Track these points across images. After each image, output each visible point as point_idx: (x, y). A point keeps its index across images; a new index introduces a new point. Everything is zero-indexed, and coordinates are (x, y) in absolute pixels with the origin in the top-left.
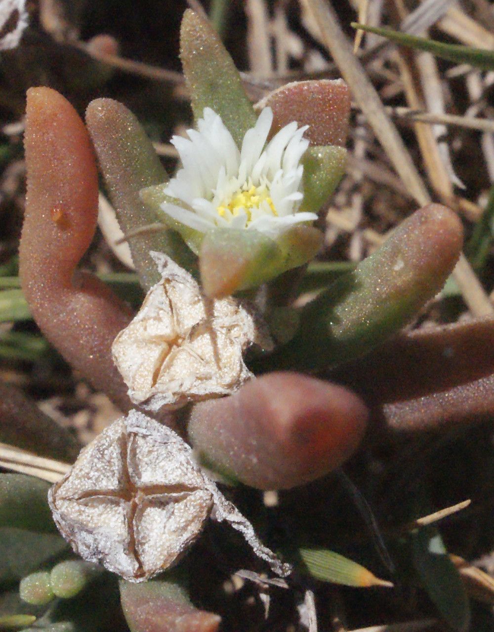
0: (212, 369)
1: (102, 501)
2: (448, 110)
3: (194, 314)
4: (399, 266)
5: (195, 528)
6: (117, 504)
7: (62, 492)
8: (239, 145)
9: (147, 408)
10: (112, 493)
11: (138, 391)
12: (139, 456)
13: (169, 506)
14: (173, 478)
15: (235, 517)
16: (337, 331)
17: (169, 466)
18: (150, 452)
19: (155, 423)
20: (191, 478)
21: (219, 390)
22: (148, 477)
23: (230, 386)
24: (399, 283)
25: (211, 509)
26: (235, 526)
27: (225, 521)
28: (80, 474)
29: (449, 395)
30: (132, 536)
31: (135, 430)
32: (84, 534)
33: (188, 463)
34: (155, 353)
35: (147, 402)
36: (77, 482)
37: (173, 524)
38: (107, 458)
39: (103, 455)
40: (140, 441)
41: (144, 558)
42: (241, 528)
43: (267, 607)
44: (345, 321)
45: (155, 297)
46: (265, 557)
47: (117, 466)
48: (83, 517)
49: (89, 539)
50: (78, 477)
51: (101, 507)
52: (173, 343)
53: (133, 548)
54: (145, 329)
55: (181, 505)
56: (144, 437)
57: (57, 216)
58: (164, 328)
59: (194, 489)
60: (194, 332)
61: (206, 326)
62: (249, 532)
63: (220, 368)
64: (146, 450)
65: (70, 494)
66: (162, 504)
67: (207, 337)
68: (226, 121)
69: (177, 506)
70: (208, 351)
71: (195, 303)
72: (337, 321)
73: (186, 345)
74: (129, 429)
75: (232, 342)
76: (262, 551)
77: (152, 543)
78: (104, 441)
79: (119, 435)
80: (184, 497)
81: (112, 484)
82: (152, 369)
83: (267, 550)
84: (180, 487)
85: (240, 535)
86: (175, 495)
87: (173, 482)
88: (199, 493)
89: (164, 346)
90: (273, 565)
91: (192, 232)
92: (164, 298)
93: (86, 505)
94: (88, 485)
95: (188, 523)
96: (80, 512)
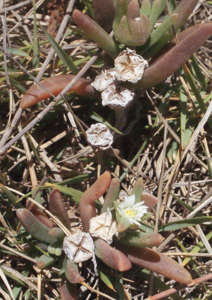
0: (106, 235)
1: (74, 245)
2: (170, 207)
3: (108, 223)
4: (148, 240)
5: (87, 259)
6: (76, 247)
7: (68, 238)
8: (135, 204)
9: (91, 235)
10: (76, 245)
11: (92, 230)
12: (85, 241)
13: (85, 253)
14: (88, 249)
15: (95, 262)
16: (130, 241)
17: (89, 246)
18: (87, 242)
19: (91, 237)
20: (91, 251)
21: (105, 240)
22: (84, 246)
23: (108, 240)
24: (147, 242)
25: (92, 258)
26: (94, 263)
27: (93, 261)
28: (73, 238)
29: (141, 260)
30: (76, 254)
31: (87, 237)
32: (68, 249)
33: (92, 248)
34: (99, 226)
35: (92, 234)
36: (71, 238)
37: (84, 256)
38: (79, 238)
39: (78, 237)
40: (86, 239)
41: (75, 259)
42: (95, 264)
43: (88, 276)
44: (133, 241)
45: (103, 215)
46: (95, 271)
47: (80, 241)
48: (69, 245)
49: (68, 250)
50: (72, 238)
51: (73, 245)
52: (102, 226)
53: (74, 256)
54: (99, 220)
55: (87, 254)
56: (88, 239)
57: (97, 193)
58: (102, 222)
59: (90, 252)
60: (107, 227)
61: (110, 227)
62: (96, 266)
63: (108, 236)
64: (87, 241)
65: (69, 240)
66: (84, 252)
67: (108, 229)
68: (136, 198)
69: (86, 253)
70: (107, 231)
71: (110, 221)
72: (132, 240)
73: (104, 227)
74: (86, 236)
75: (112, 232)
76: (95, 270)
77: (78, 257)
78: (80, 235)
79: (83, 235)
80: (88, 253)
81: (77, 243)
82: (96, 228)
83: (96, 270)
84: (89, 251)
85: (94, 265)
86: (87, 252)
87: (88, 250)
88: (91, 254)
89: (100, 225)
90: (96, 273)
91: (118, 212)
92: (105, 217)
93: (70, 243)
94: (73, 240)
95: (86, 257)
96: (69, 244)
